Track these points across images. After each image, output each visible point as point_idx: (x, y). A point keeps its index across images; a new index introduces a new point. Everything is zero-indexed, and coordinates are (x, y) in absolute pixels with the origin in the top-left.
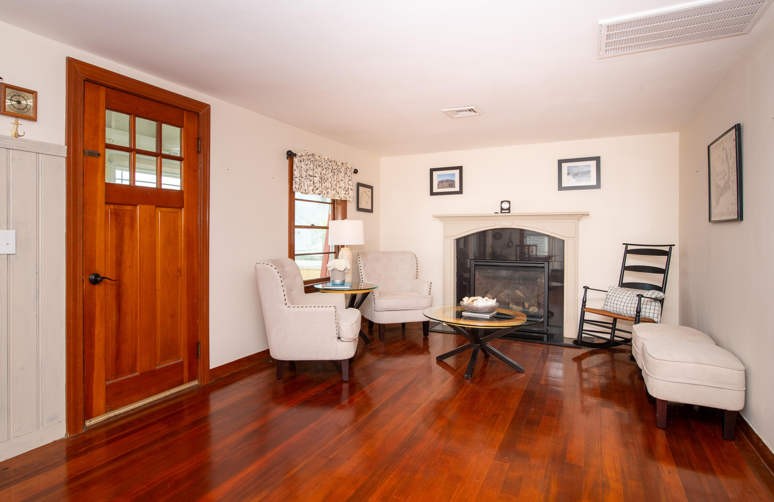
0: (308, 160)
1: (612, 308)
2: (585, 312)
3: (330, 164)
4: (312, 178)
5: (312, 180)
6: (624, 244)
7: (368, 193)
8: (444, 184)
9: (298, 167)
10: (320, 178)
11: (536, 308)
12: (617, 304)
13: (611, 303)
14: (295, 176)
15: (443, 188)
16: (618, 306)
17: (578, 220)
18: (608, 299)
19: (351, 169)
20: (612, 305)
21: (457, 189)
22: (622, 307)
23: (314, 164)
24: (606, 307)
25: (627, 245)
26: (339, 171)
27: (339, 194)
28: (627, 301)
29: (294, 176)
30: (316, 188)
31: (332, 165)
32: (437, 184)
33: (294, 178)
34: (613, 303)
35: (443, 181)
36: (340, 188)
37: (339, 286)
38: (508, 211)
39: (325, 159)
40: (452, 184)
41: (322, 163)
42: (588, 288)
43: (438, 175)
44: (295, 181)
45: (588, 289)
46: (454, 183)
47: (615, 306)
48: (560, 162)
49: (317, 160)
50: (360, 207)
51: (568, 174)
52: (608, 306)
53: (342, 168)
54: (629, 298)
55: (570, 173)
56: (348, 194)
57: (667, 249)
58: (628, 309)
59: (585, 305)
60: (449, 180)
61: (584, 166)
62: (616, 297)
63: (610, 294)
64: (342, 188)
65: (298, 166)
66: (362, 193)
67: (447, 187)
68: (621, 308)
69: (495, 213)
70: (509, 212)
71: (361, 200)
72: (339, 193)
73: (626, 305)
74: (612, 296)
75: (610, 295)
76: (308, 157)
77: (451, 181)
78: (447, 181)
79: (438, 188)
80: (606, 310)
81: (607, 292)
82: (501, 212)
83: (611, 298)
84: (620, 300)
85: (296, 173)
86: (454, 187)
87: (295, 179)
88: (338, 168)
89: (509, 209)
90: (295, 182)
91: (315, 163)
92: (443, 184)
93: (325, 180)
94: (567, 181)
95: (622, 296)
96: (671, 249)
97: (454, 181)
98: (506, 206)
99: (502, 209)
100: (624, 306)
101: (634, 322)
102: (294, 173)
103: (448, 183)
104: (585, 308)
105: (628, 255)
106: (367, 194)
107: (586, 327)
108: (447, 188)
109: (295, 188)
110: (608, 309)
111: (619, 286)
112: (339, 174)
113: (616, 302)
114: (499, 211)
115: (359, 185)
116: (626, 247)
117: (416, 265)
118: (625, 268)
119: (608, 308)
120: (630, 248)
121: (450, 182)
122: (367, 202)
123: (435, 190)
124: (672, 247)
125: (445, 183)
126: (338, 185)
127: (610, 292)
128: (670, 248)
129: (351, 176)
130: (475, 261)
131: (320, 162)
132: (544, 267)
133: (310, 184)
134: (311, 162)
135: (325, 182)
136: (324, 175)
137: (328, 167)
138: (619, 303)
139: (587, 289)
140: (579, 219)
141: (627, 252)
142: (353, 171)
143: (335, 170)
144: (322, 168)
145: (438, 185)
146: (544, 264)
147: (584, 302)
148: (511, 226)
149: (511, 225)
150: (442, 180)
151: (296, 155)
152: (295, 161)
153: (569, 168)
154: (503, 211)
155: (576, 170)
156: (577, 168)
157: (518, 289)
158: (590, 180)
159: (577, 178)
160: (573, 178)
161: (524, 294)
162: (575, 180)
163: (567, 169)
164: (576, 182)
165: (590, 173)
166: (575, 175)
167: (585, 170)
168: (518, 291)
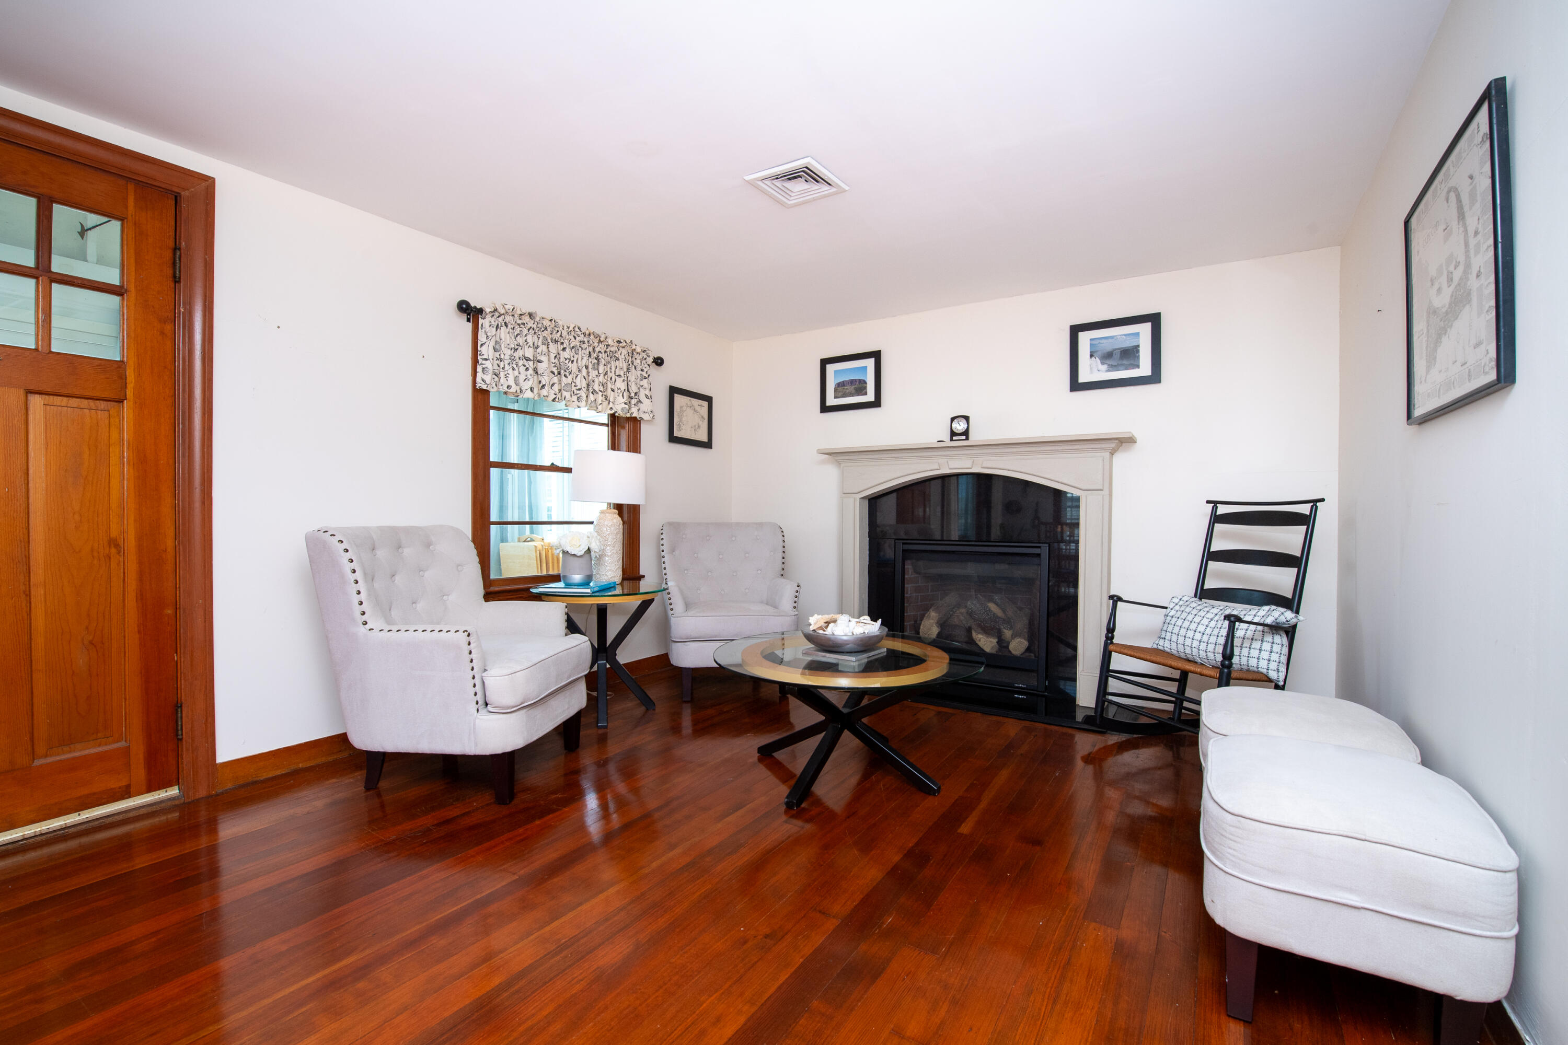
0: (519, 325)
1: (1174, 646)
2: (1113, 653)
3: (586, 340)
4: (531, 363)
5: (530, 368)
6: (1208, 502)
7: (698, 408)
8: (847, 389)
9: (490, 337)
10: (554, 365)
11: (1023, 640)
12: (1185, 637)
13: (1172, 633)
14: (484, 357)
15: (844, 396)
16: (1188, 642)
17: (1114, 453)
18: (1166, 625)
19: (645, 357)
20: (1174, 638)
21: (870, 397)
22: (1195, 644)
23: (539, 336)
24: (1161, 642)
25: (1216, 503)
26: (611, 358)
27: (611, 403)
28: (1209, 631)
29: (479, 357)
30: (541, 385)
31: (591, 342)
32: (833, 390)
33: (480, 361)
34: (1178, 635)
35: (845, 383)
36: (613, 390)
37: (576, 587)
38: (964, 437)
39: (569, 328)
40: (860, 387)
41: (561, 336)
42: (1120, 599)
43: (835, 372)
44: (484, 366)
45: (1119, 602)
46: (866, 385)
47: (1181, 640)
48: (1075, 331)
49: (546, 329)
50: (676, 434)
51: (1091, 356)
52: (1166, 641)
53: (620, 352)
54: (1213, 624)
55: (1096, 352)
56: (635, 404)
57: (1305, 509)
58: (1211, 648)
59: (1112, 638)
60: (855, 380)
61: (1125, 335)
62: (1184, 620)
63: (1172, 613)
64: (619, 391)
65: (489, 334)
66: (681, 407)
67: (851, 395)
68: (1193, 646)
69: (938, 441)
70: (967, 439)
71: (681, 421)
72: (611, 400)
73: (1205, 638)
74: (1176, 619)
75: (1172, 617)
76: (520, 319)
77: (860, 381)
78: (852, 382)
79: (836, 397)
80: (1161, 648)
81: (1166, 608)
82: (952, 440)
83: (1173, 624)
84: (1193, 626)
85: (486, 351)
86: (866, 394)
87: (484, 362)
88: (608, 350)
89: (966, 433)
90: (483, 369)
91: (540, 333)
92: (844, 389)
93: (567, 371)
94: (1090, 370)
95: (1197, 619)
96: (1314, 509)
97: (865, 383)
98: (960, 426)
99: (953, 433)
100: (1200, 641)
101: (1217, 680)
102: (479, 349)
103: (853, 387)
104: (1112, 643)
105: (1218, 527)
106: (696, 411)
107: (1114, 685)
108: (853, 396)
109: (483, 380)
110: (1165, 648)
111: (1195, 596)
112: (612, 362)
113: (1183, 632)
114: (947, 438)
115: (674, 391)
116: (1215, 509)
117: (781, 549)
118: (1210, 556)
119: (1167, 644)
120: (1222, 510)
121: (857, 383)
122: (695, 426)
123: (831, 401)
124: (1318, 504)
125: (848, 387)
126: (610, 386)
127: (1172, 609)
128: (1312, 507)
129: (645, 370)
130: (903, 544)
131: (555, 332)
132: (1039, 555)
133: (526, 376)
134: (529, 330)
135: (568, 374)
136: (567, 361)
137: (580, 347)
138: (1190, 634)
139: (1117, 601)
140: (1115, 450)
141: (1216, 519)
142: (650, 360)
143: (600, 354)
144: (562, 347)
145: (836, 391)
146: (1039, 547)
147: (1111, 630)
149: (971, 467)
150: (843, 381)
151: (482, 312)
152: (482, 325)
153: (1093, 342)
154: (954, 438)
155: (1108, 346)
156: (1110, 340)
157: (991, 600)
158: (1138, 367)
159: (1110, 362)
160: (1103, 363)
161: (1004, 611)
162: (1105, 367)
163: (1090, 344)
164: (1108, 371)
165: (1138, 351)
166: (1107, 357)
167: (1128, 344)
168: (992, 606)
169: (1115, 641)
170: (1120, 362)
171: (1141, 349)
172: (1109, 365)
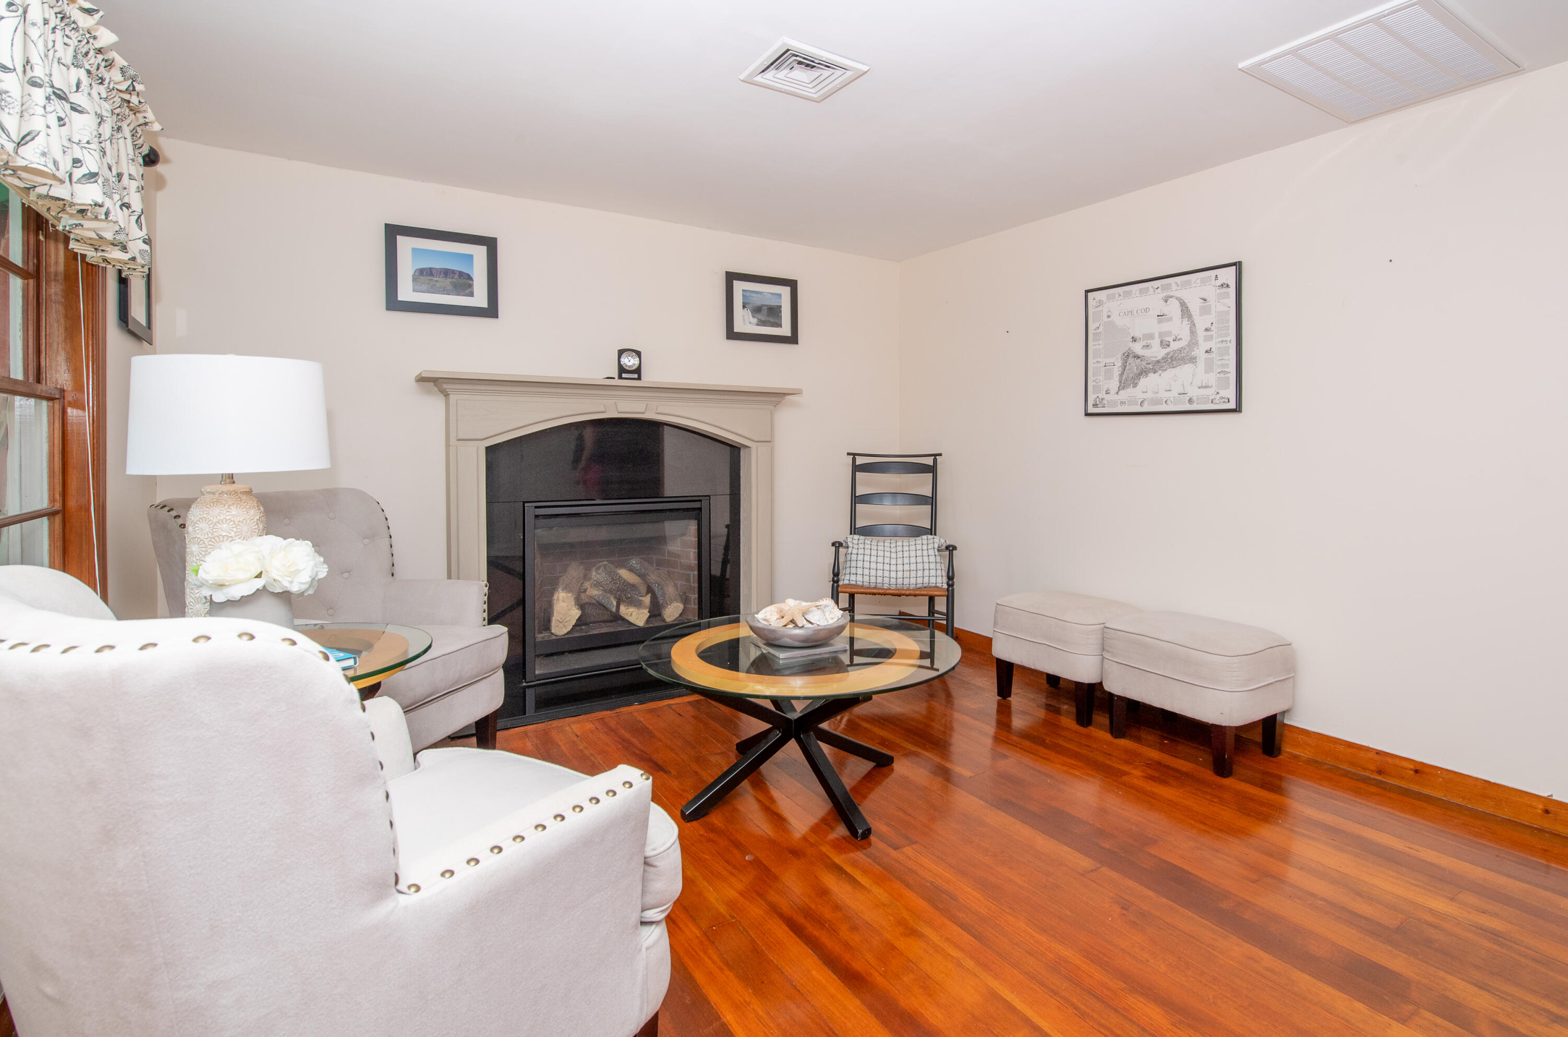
1: (866, 579)
2: (840, 594)
6: (849, 454)
8: (436, 281)
11: (679, 604)
15: (432, 290)
17: (775, 406)
18: (848, 563)
21: (480, 299)
24: (853, 578)
25: (854, 455)
32: (411, 279)
35: (434, 272)
38: (636, 376)
40: (463, 283)
43: (414, 250)
45: (838, 546)
46: (471, 282)
48: (730, 278)
51: (744, 307)
55: (748, 303)
57: (929, 461)
59: (838, 581)
60: (453, 272)
61: (771, 294)
63: (855, 551)
67: (445, 291)
69: (605, 378)
70: (639, 378)
77: (461, 274)
78: (446, 273)
79: (416, 290)
80: (854, 583)
82: (620, 377)
86: (473, 295)
89: (638, 371)
92: (431, 280)
94: (743, 321)
96: (935, 461)
97: (470, 278)
98: (630, 362)
99: (622, 370)
103: (448, 279)
104: (839, 585)
105: (859, 475)
108: (448, 294)
111: (851, 534)
113: (873, 566)
114: (616, 375)
116: (854, 460)
117: (387, 532)
118: (856, 499)
119: (860, 578)
120: (860, 461)
121: (456, 276)
123: (406, 292)
124: (937, 457)
125: (439, 279)
128: (934, 459)
130: (536, 507)
132: (700, 510)
140: (777, 404)
141: (856, 468)
145: (416, 279)
146: (700, 501)
147: (836, 574)
148: (643, 413)
149: (644, 411)
150: (430, 268)
153: (745, 294)
154: (624, 375)
155: (757, 300)
156: (759, 296)
157: (622, 565)
158: (780, 326)
159: (760, 317)
160: (754, 317)
161: (642, 576)
162: (755, 321)
163: (743, 295)
164: (758, 325)
165: (780, 312)
166: (757, 310)
167: (773, 302)
168: (624, 573)
169: (841, 583)
170: (768, 319)
171: (783, 309)
172: (758, 319)
